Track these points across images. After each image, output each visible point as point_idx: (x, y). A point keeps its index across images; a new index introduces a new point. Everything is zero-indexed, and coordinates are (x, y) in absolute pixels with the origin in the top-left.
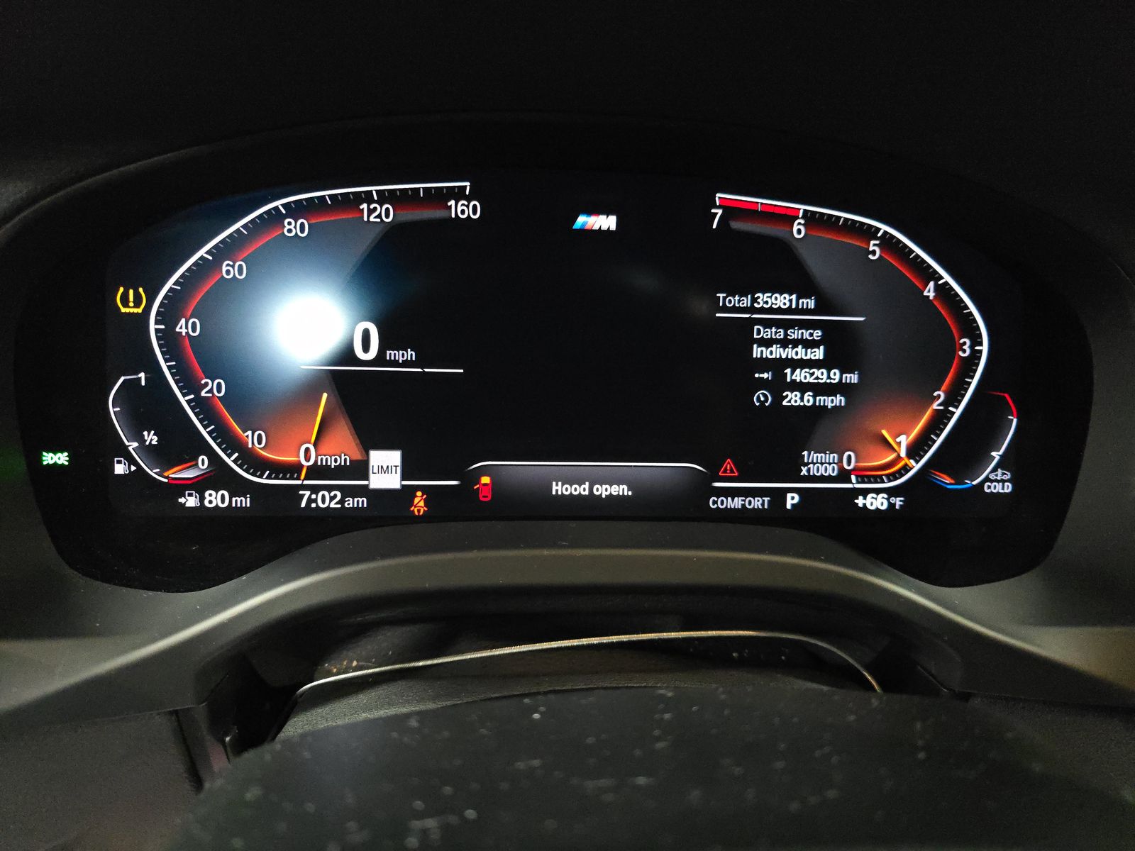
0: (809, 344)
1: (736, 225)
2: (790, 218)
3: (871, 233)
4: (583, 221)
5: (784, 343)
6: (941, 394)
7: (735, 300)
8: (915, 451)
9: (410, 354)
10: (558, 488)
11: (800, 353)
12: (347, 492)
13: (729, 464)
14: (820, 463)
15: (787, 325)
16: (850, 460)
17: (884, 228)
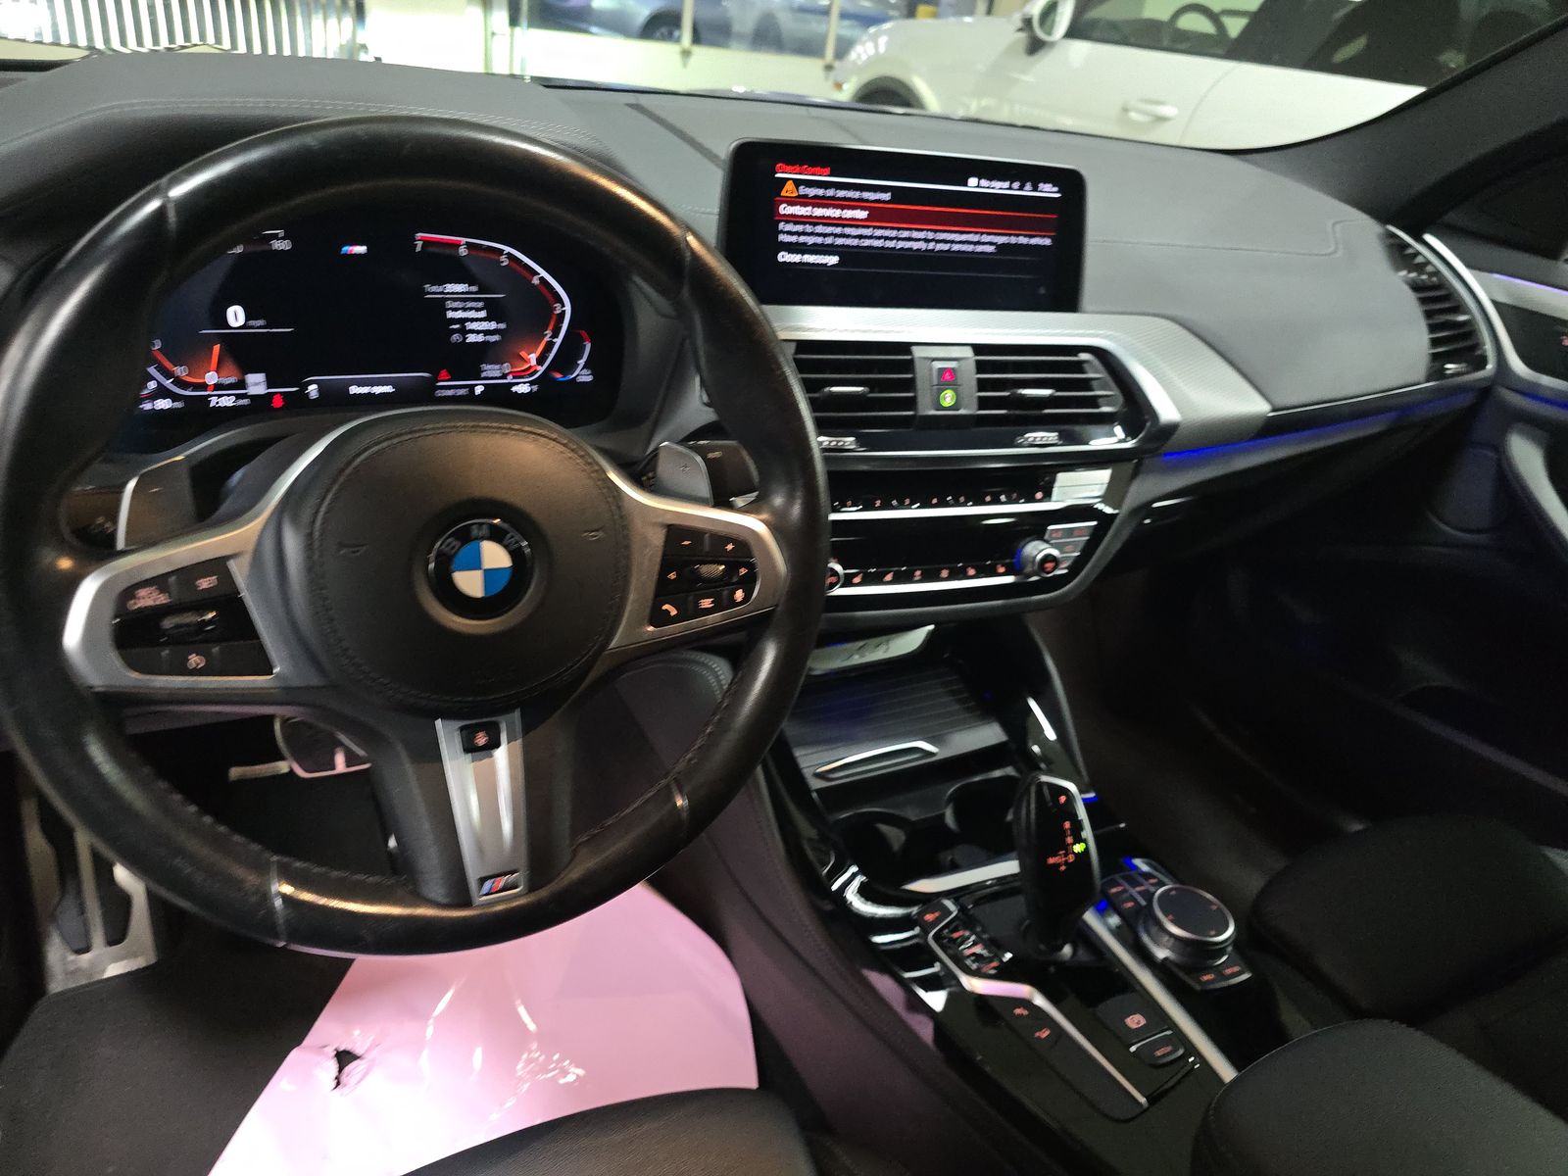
0: (478, 310)
1: (431, 249)
2: (457, 245)
3: (501, 252)
4: (347, 249)
5: (464, 309)
6: (549, 333)
7: (435, 288)
8: (540, 361)
9: (261, 322)
10: (354, 390)
11: (472, 314)
12: (238, 397)
13: (444, 372)
14: (491, 370)
15: (465, 300)
16: (507, 368)
17: (507, 249)
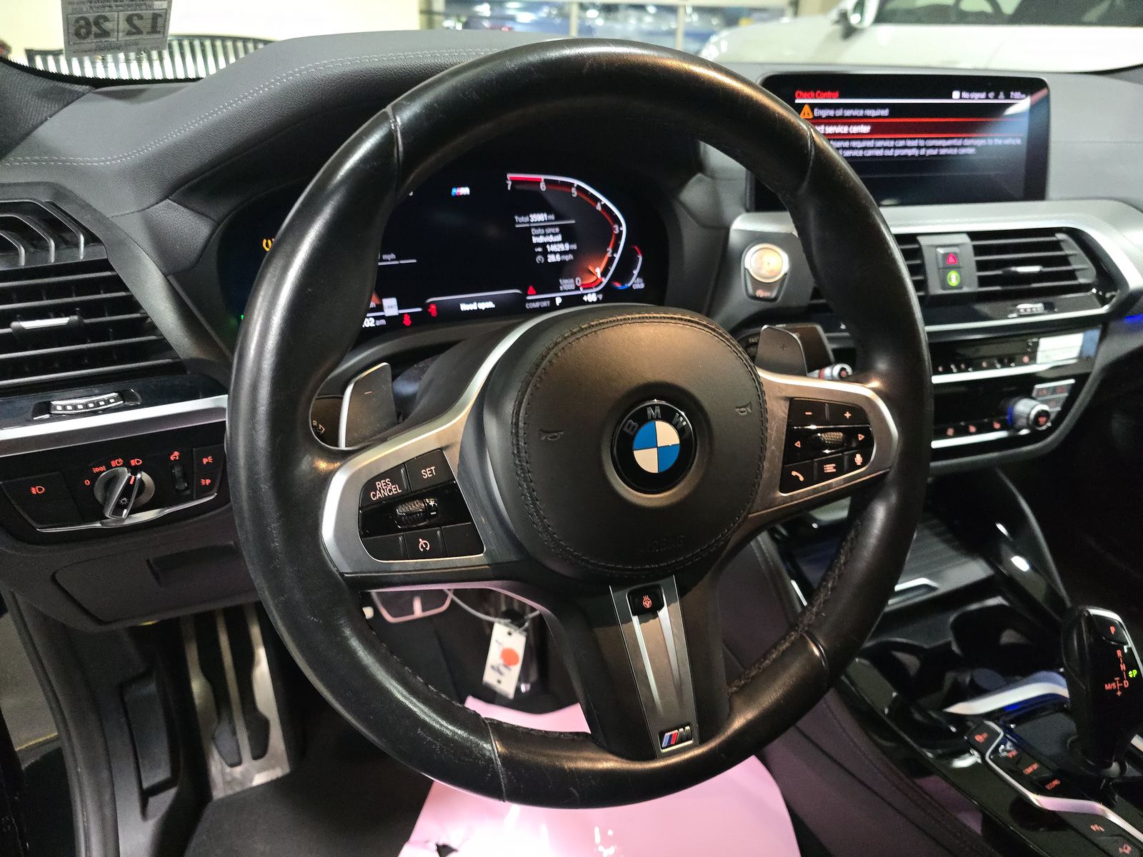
0: (554, 234)
1: (518, 187)
2: (538, 182)
3: (572, 185)
4: (455, 191)
5: (545, 235)
6: (610, 250)
7: (522, 219)
8: (604, 274)
9: (393, 256)
10: (464, 307)
11: (551, 238)
12: (376, 318)
13: (531, 288)
14: (567, 284)
15: (544, 227)
16: (579, 281)
17: (576, 182)
